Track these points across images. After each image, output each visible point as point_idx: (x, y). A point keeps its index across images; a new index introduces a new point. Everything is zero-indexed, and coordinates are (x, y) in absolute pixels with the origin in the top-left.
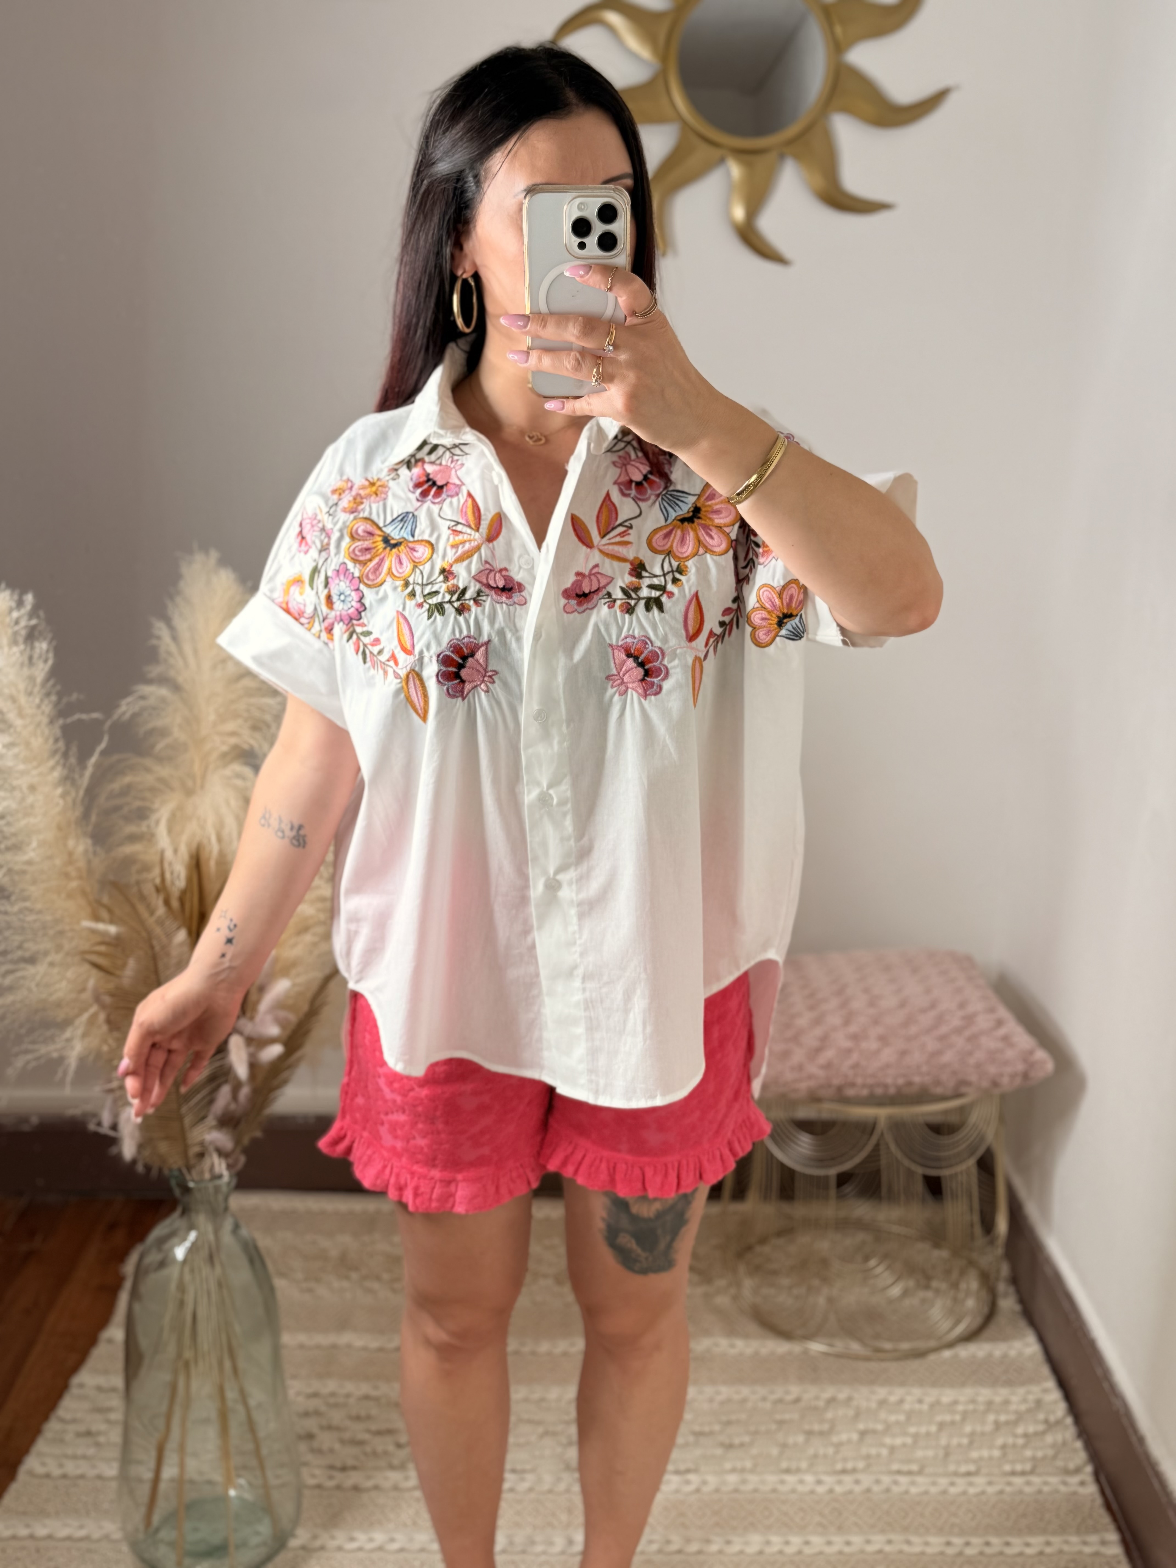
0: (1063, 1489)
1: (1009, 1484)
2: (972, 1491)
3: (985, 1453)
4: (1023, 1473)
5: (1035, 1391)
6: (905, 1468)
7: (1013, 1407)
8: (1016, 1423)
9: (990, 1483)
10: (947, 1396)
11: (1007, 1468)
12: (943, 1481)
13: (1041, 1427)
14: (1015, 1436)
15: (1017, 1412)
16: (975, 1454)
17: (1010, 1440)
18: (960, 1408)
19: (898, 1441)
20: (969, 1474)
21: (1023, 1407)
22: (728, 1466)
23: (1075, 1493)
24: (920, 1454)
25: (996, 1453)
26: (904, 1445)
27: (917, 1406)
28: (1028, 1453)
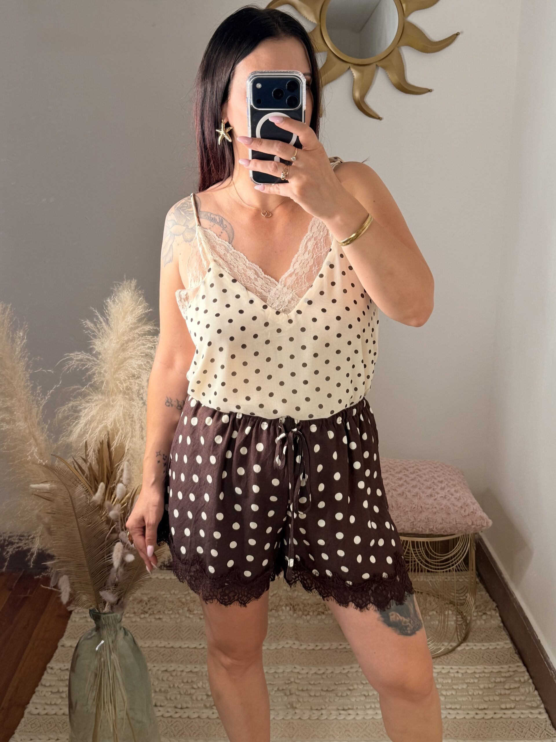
0: (530, 716)
1: (504, 714)
2: (487, 717)
3: (491, 699)
4: (511, 708)
5: (513, 667)
6: (453, 707)
7: (503, 675)
8: (504, 682)
9: (495, 713)
10: (471, 669)
11: (503, 706)
12: (472, 713)
13: (517, 685)
14: (506, 689)
15: (505, 677)
16: (486, 699)
17: (503, 692)
18: (477, 676)
19: (449, 693)
20: (485, 709)
21: (508, 675)
22: (368, 706)
23: (537, 718)
24: (460, 699)
25: (496, 698)
26: (452, 694)
27: (456, 675)
28: (513, 698)
